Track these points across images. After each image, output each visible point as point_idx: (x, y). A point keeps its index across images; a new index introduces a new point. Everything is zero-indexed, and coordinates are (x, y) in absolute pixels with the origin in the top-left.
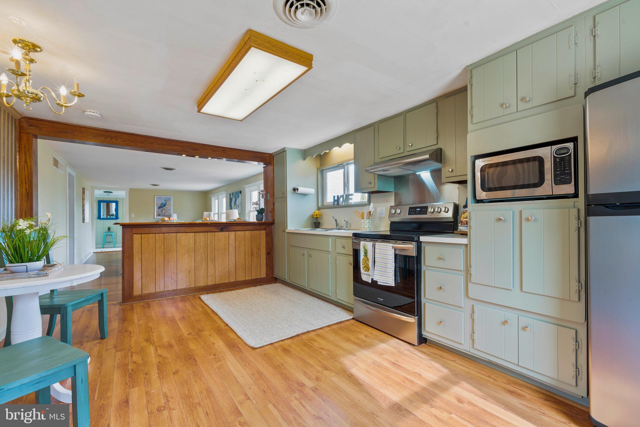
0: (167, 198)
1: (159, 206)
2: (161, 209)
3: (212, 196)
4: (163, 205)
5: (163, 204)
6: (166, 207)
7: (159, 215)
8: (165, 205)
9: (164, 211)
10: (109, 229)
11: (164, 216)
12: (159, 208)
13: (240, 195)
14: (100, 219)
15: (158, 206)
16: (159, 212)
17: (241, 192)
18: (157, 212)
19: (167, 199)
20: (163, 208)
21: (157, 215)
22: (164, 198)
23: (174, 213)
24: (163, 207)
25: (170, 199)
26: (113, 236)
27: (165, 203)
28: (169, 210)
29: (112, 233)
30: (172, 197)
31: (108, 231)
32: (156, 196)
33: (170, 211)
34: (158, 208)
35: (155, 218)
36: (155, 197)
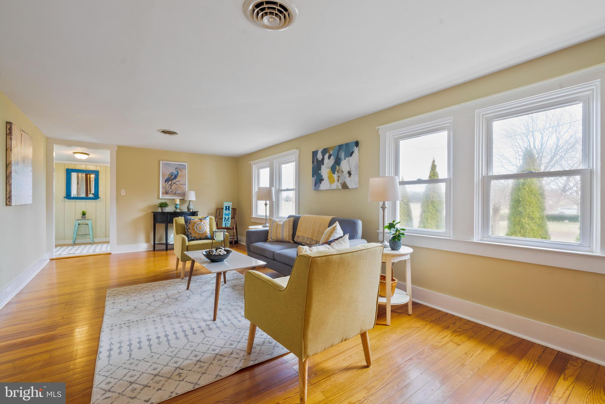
0: (180, 165)
1: (166, 177)
2: (170, 182)
3: (252, 162)
4: (173, 177)
5: (172, 175)
6: (177, 180)
7: (167, 193)
8: (176, 177)
9: (174, 186)
10: (84, 214)
11: (175, 194)
12: (167, 181)
13: (356, 150)
14: (69, 199)
15: (165, 179)
16: (167, 187)
17: (357, 144)
18: (163, 187)
19: (179, 167)
20: (174, 181)
21: (162, 193)
22: (175, 164)
23: (190, 189)
24: (172, 180)
25: (184, 167)
26: (90, 226)
27: (176, 173)
28: (182, 184)
29: (87, 222)
30: (186, 164)
31: (82, 218)
32: (162, 160)
33: (184, 186)
34: (165, 182)
35: (161, 197)
36: (161, 162)
